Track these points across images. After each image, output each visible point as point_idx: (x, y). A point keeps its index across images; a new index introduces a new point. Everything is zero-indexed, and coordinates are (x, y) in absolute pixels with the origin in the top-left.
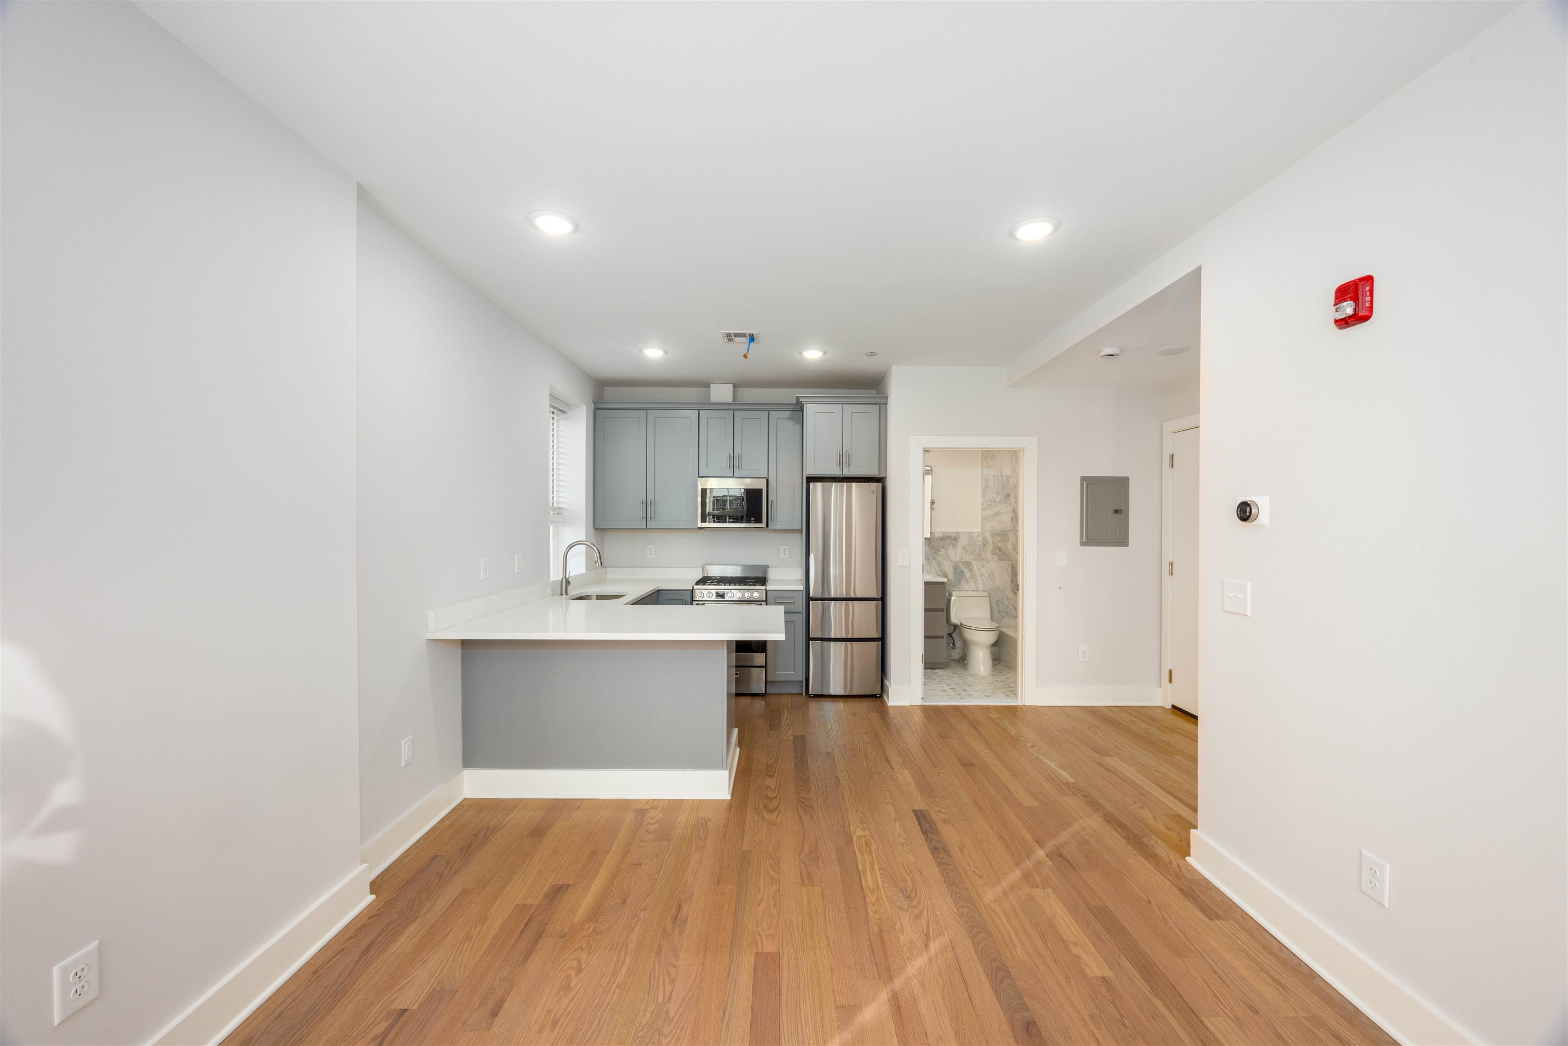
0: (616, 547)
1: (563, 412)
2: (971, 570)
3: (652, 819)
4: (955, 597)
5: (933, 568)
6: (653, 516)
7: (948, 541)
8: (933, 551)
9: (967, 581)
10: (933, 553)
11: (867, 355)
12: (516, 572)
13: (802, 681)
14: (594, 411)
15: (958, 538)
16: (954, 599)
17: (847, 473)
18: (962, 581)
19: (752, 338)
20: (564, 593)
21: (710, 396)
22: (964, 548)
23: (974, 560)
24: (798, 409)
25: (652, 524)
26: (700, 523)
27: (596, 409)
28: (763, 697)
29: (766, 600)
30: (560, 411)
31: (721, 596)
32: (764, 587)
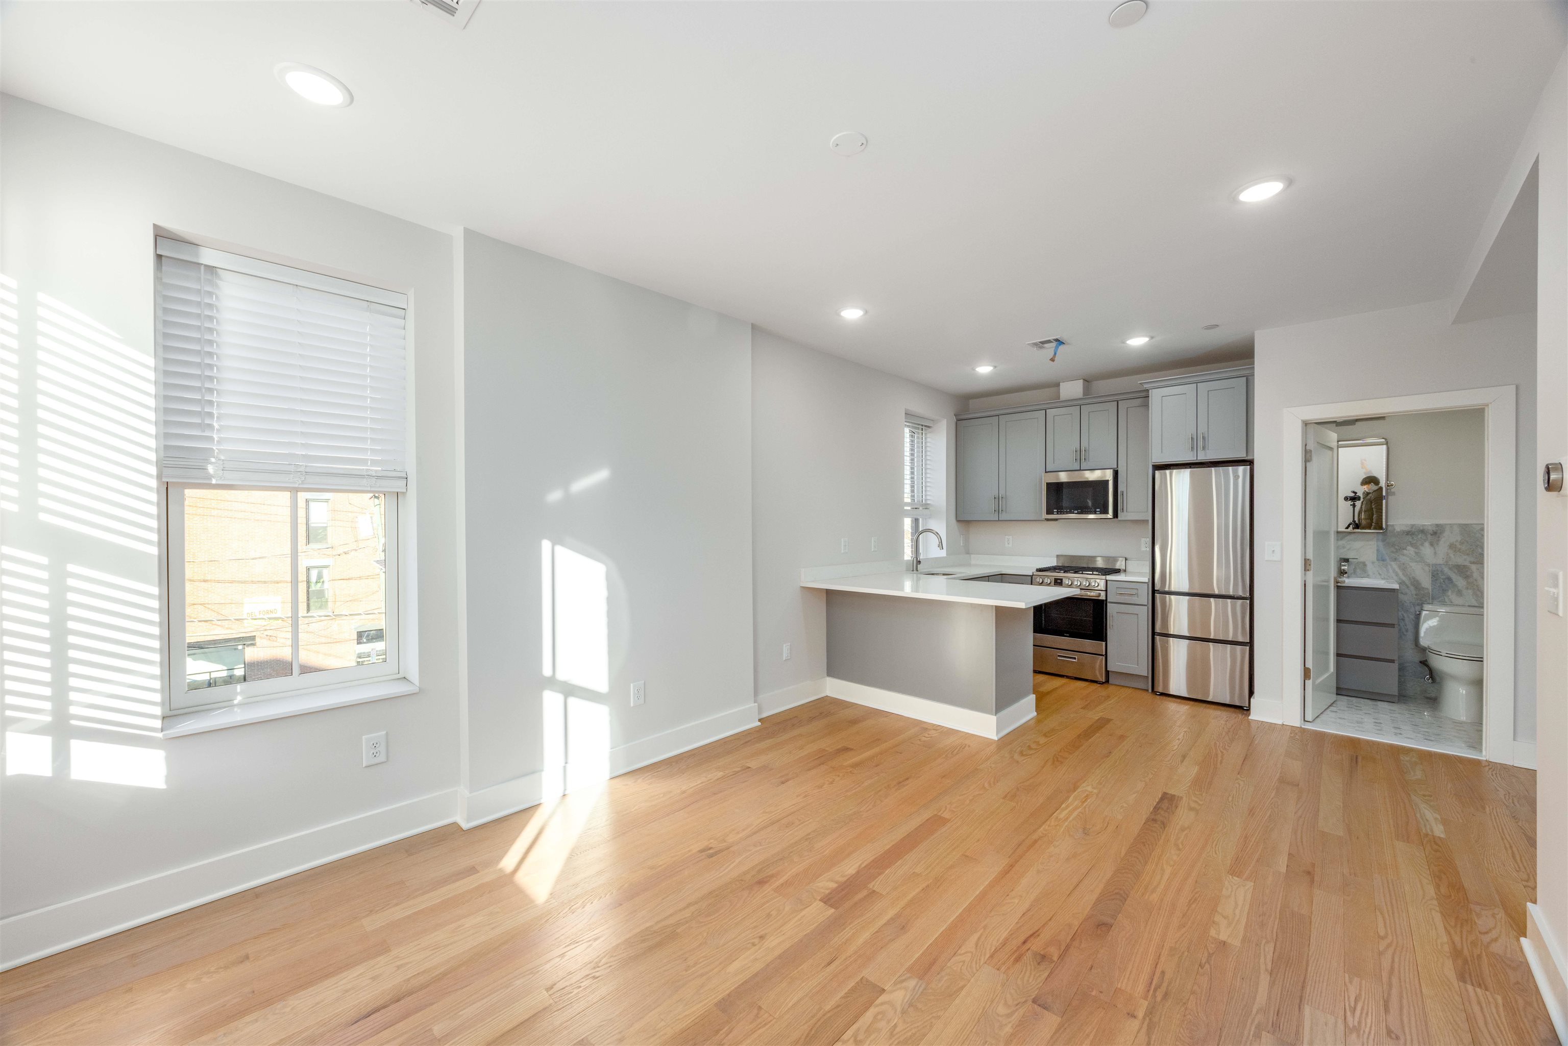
0: (982, 537)
1: (929, 427)
2: (1467, 577)
3: (928, 735)
4: (1427, 612)
5: (1391, 571)
6: (1004, 509)
7: (1419, 536)
8: (1393, 549)
9: (1459, 593)
10: (1393, 552)
11: (1205, 329)
12: (873, 550)
13: (1147, 677)
14: (956, 423)
15: (1441, 533)
16: (1425, 614)
17: (1202, 457)
18: (1449, 593)
19: (1059, 342)
20: (915, 570)
21: (1060, 394)
22: (1452, 546)
23: (1474, 563)
24: (1144, 397)
25: (1003, 516)
26: (1047, 514)
27: (958, 420)
28: (1102, 685)
29: (1106, 591)
30: (926, 426)
31: (1059, 583)
32: (1104, 576)
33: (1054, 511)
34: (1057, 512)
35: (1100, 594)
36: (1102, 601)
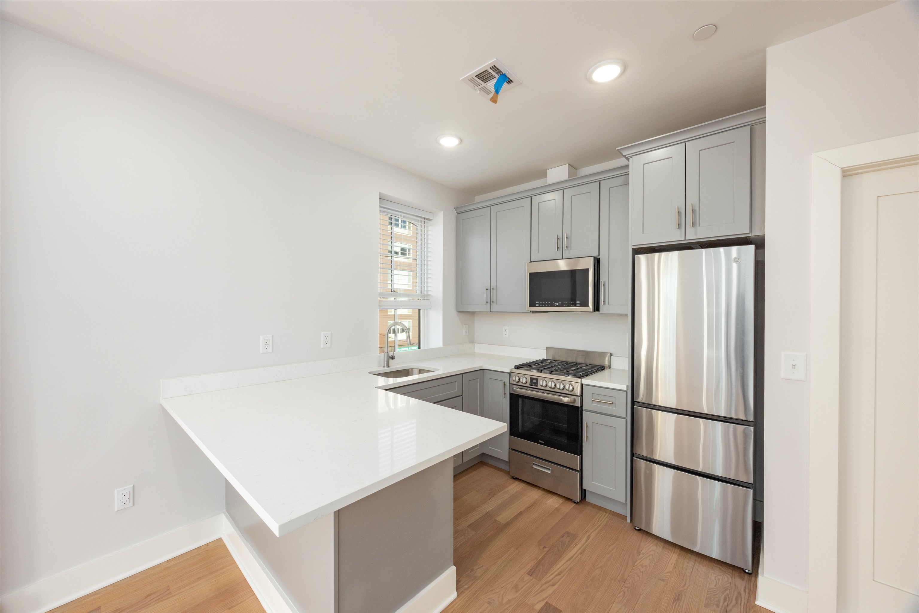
6: (495, 301)
12: (323, 347)
13: (625, 504)
17: (692, 236)
21: (545, 180)
25: (495, 308)
26: (529, 306)
27: (459, 213)
28: (577, 506)
29: (582, 396)
30: (427, 219)
31: (534, 383)
32: (580, 380)
33: (537, 302)
34: (539, 304)
35: (575, 400)
36: (577, 408)
